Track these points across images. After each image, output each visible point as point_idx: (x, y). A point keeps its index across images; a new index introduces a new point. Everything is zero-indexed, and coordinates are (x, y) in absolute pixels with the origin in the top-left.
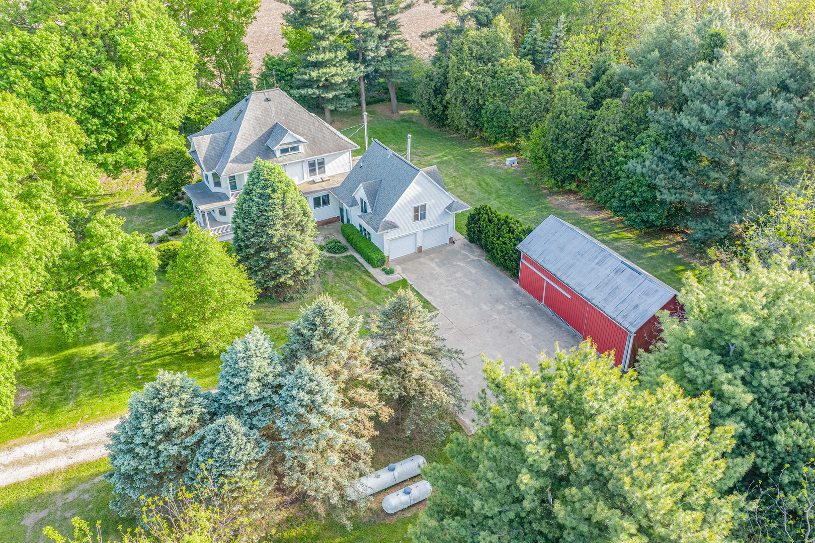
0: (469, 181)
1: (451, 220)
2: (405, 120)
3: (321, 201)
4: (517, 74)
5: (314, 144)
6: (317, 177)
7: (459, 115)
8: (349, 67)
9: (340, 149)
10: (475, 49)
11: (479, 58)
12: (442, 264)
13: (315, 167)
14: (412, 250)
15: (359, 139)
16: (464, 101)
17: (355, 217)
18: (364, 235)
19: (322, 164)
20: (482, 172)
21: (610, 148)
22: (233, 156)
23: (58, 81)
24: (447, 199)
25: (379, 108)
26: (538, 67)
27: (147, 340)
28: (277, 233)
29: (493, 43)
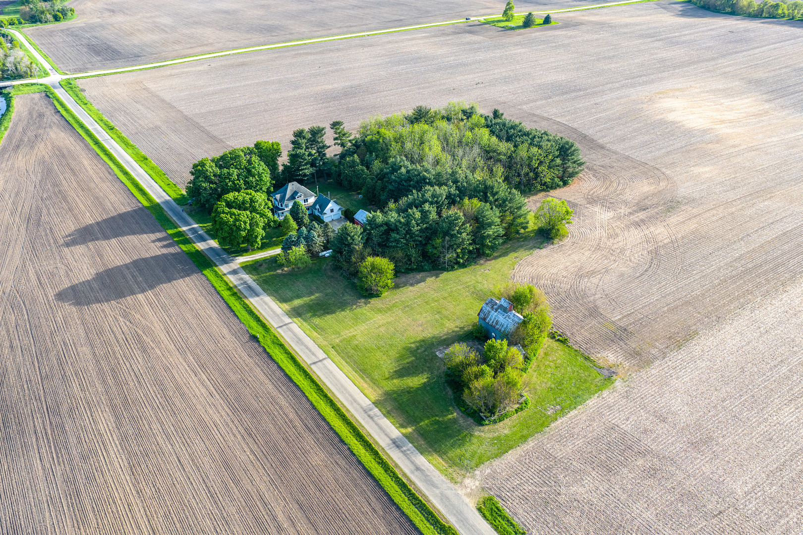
0: (348, 202)
1: (340, 212)
2: (330, 184)
3: (308, 209)
4: (361, 171)
5: (305, 195)
6: (306, 203)
7: (345, 183)
8: (311, 169)
9: (312, 196)
10: (348, 164)
11: (350, 167)
12: (338, 223)
13: (306, 201)
14: (331, 220)
15: (316, 193)
16: (346, 179)
17: (317, 213)
18: (319, 217)
19: (307, 200)
20: (352, 200)
21: (379, 193)
22: (286, 198)
23: (238, 181)
24: (338, 207)
25: (321, 180)
26: (368, 168)
27: (274, 239)
28: (301, 215)
29: (353, 161)
